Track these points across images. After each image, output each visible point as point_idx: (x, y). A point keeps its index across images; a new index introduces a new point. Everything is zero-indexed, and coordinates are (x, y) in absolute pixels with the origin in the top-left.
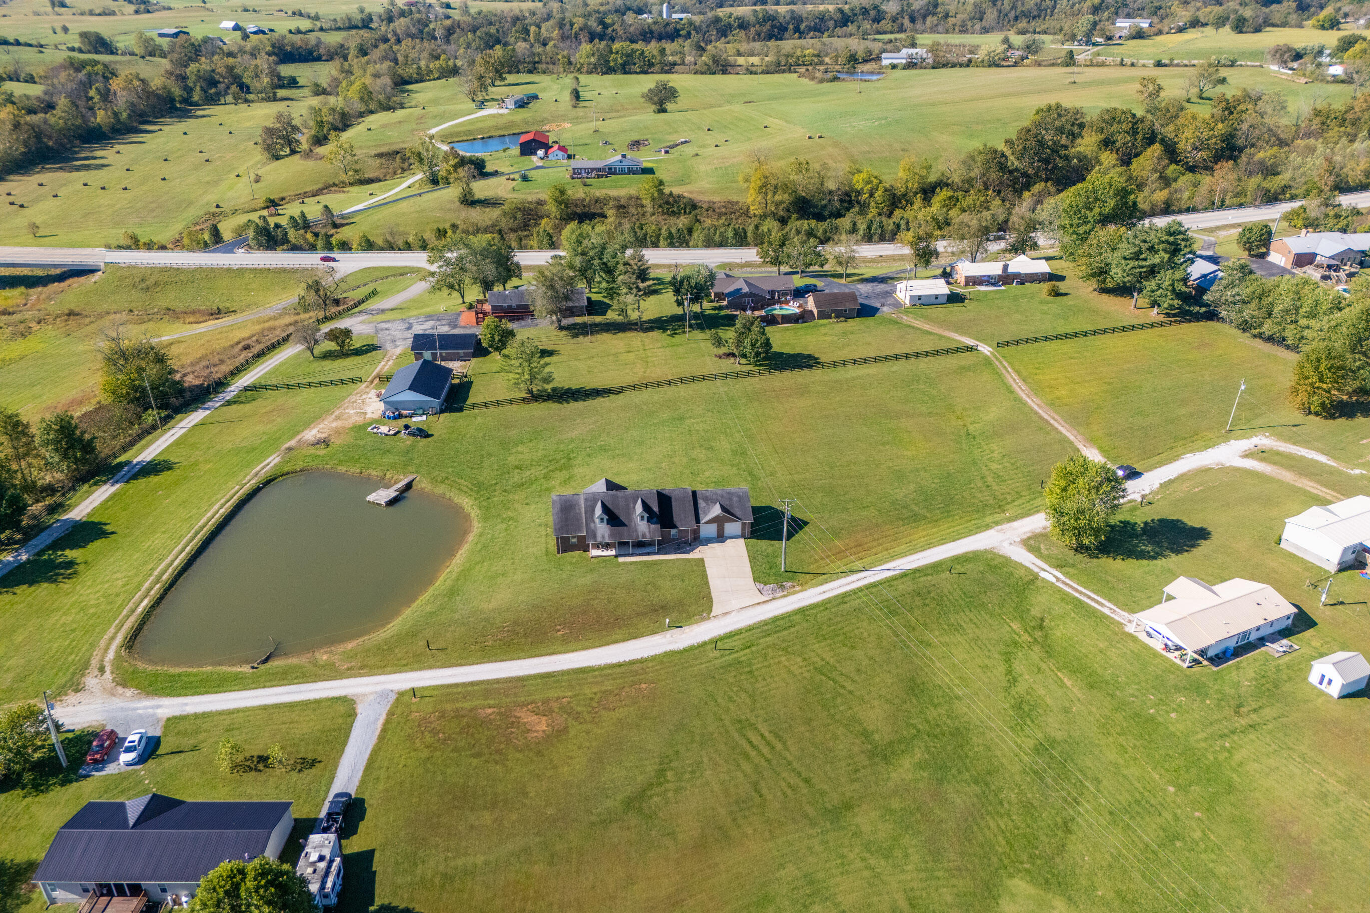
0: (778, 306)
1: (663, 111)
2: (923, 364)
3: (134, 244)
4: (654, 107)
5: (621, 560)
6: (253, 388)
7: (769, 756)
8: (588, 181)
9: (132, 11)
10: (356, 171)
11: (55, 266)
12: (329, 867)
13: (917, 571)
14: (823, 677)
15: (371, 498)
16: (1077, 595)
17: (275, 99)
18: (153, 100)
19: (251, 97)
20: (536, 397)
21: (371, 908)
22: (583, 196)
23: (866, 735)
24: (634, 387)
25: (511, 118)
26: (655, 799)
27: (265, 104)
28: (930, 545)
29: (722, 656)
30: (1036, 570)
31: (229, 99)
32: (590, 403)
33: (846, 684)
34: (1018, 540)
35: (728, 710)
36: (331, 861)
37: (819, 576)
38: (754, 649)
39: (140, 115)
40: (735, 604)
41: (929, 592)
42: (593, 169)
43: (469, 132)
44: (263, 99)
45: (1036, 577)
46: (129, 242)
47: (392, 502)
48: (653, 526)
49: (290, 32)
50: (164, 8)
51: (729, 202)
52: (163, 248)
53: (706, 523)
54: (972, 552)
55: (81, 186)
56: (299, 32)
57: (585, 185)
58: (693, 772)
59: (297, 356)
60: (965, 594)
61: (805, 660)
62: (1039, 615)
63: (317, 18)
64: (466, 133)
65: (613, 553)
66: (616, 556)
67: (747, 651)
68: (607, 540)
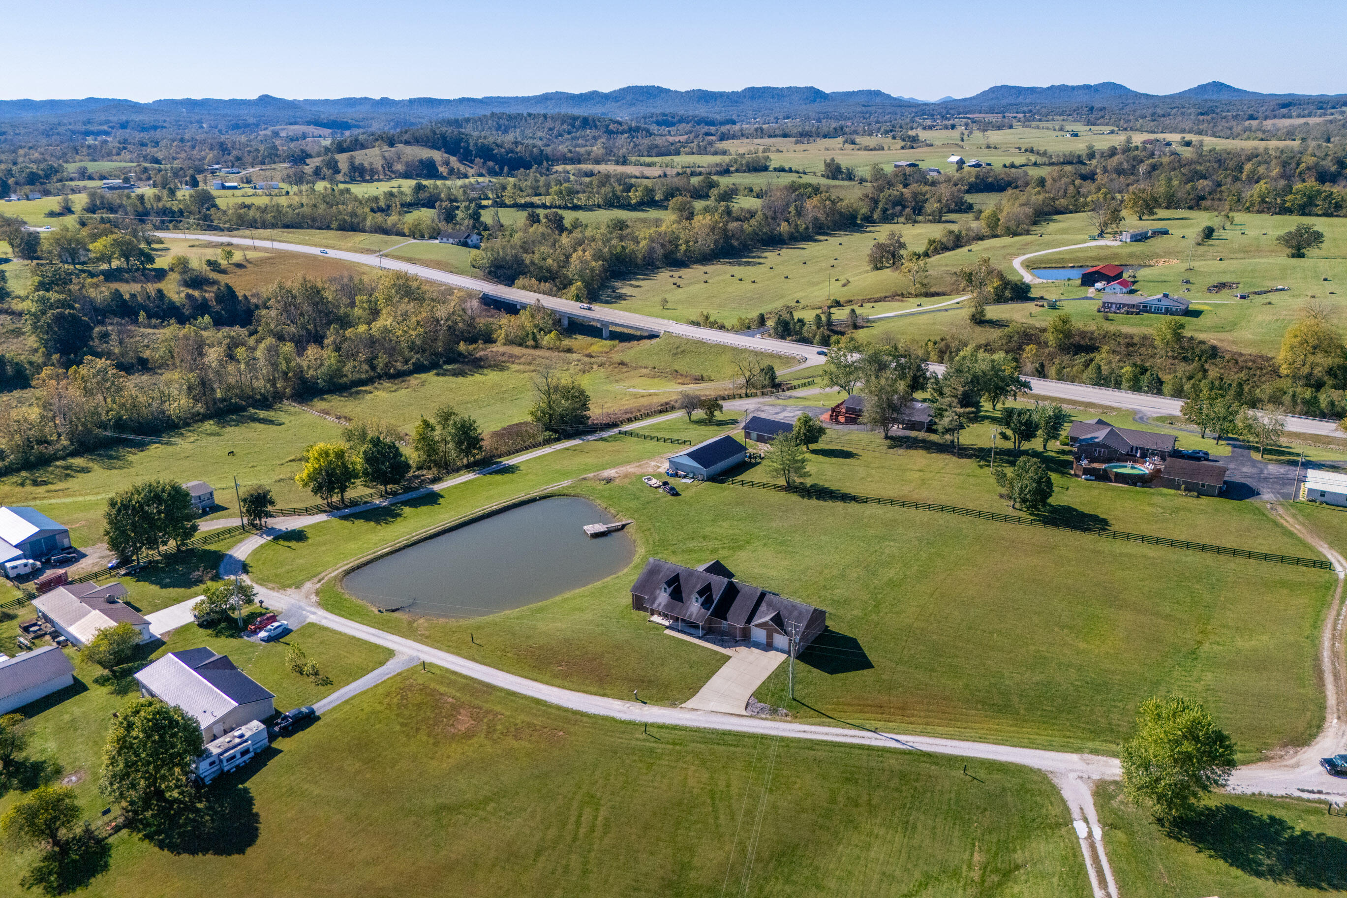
0: (1129, 464)
1: (1302, 256)
2: (1231, 565)
3: (707, 322)
4: (1289, 251)
5: (667, 632)
6: (626, 433)
7: (581, 834)
8: (1111, 315)
9: (899, 147)
10: (923, 285)
11: (637, 329)
12: (240, 744)
13: (929, 755)
14: (709, 801)
15: (585, 528)
16: (1088, 862)
17: (939, 222)
18: (837, 217)
19: (920, 218)
20: (790, 488)
21: (240, 786)
22: (1094, 328)
23: (684, 867)
24: (879, 501)
25: (1119, 251)
26: (461, 816)
27: (929, 225)
28: (981, 739)
29: (644, 740)
30: (1075, 813)
31: (902, 219)
32: (830, 504)
33: (722, 817)
34: (1096, 777)
35: (594, 783)
36: (246, 741)
37: (822, 716)
38: (678, 747)
39: (820, 228)
40: (713, 706)
41: (917, 780)
42: (1125, 305)
43: (1063, 260)
44: (931, 222)
45: (1066, 820)
46: (701, 320)
47: (597, 535)
48: (703, 610)
49: (1005, 166)
50: (927, 145)
51: (1262, 357)
52: (722, 328)
53: (756, 626)
54: (1017, 765)
55: (729, 276)
56: (1013, 166)
57: (1107, 319)
58: (510, 813)
59: (681, 418)
60: (957, 801)
61: (711, 778)
62: (1019, 862)
63: (1045, 154)
64: (1057, 261)
65: (667, 623)
66: (667, 627)
67: (671, 747)
68: (660, 609)
